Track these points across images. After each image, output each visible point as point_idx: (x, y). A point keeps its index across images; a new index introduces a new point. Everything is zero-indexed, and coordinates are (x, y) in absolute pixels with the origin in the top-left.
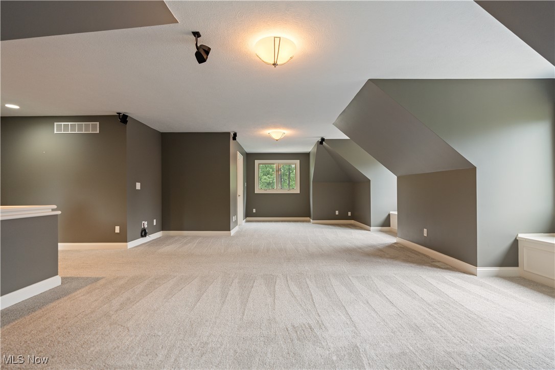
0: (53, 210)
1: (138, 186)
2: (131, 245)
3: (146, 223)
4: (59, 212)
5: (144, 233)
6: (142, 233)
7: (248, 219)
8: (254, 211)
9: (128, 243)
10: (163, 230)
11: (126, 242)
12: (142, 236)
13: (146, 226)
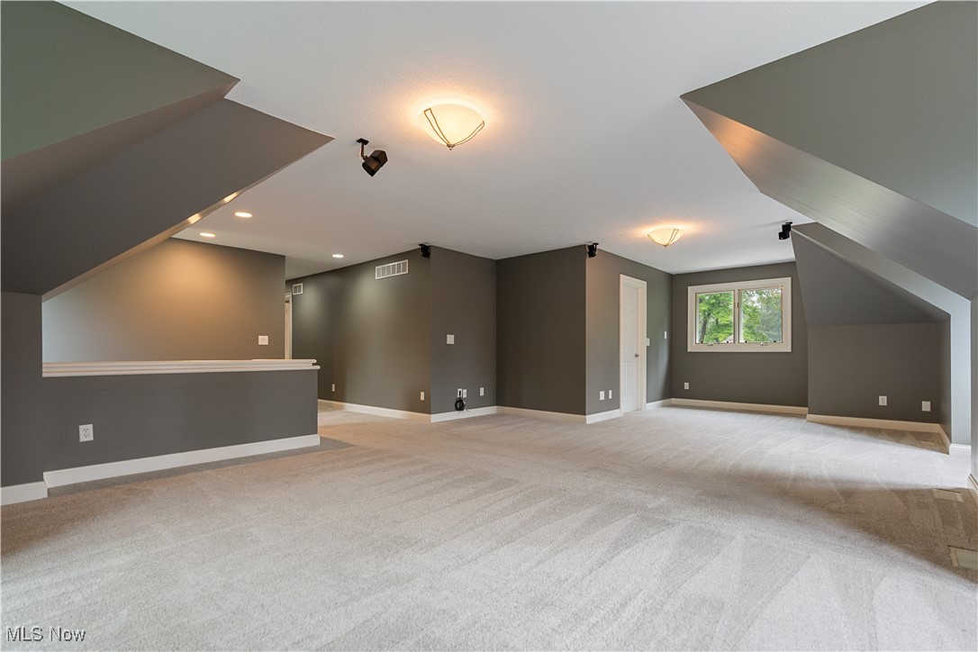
0: (314, 364)
1: (450, 339)
2: (436, 418)
3: (465, 391)
4: (318, 367)
5: (460, 405)
6: (456, 404)
7: (674, 400)
8: (687, 386)
9: (432, 416)
10: (497, 404)
11: (430, 413)
12: (457, 409)
13: (465, 396)
